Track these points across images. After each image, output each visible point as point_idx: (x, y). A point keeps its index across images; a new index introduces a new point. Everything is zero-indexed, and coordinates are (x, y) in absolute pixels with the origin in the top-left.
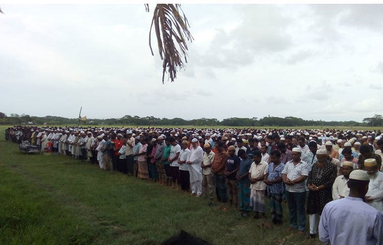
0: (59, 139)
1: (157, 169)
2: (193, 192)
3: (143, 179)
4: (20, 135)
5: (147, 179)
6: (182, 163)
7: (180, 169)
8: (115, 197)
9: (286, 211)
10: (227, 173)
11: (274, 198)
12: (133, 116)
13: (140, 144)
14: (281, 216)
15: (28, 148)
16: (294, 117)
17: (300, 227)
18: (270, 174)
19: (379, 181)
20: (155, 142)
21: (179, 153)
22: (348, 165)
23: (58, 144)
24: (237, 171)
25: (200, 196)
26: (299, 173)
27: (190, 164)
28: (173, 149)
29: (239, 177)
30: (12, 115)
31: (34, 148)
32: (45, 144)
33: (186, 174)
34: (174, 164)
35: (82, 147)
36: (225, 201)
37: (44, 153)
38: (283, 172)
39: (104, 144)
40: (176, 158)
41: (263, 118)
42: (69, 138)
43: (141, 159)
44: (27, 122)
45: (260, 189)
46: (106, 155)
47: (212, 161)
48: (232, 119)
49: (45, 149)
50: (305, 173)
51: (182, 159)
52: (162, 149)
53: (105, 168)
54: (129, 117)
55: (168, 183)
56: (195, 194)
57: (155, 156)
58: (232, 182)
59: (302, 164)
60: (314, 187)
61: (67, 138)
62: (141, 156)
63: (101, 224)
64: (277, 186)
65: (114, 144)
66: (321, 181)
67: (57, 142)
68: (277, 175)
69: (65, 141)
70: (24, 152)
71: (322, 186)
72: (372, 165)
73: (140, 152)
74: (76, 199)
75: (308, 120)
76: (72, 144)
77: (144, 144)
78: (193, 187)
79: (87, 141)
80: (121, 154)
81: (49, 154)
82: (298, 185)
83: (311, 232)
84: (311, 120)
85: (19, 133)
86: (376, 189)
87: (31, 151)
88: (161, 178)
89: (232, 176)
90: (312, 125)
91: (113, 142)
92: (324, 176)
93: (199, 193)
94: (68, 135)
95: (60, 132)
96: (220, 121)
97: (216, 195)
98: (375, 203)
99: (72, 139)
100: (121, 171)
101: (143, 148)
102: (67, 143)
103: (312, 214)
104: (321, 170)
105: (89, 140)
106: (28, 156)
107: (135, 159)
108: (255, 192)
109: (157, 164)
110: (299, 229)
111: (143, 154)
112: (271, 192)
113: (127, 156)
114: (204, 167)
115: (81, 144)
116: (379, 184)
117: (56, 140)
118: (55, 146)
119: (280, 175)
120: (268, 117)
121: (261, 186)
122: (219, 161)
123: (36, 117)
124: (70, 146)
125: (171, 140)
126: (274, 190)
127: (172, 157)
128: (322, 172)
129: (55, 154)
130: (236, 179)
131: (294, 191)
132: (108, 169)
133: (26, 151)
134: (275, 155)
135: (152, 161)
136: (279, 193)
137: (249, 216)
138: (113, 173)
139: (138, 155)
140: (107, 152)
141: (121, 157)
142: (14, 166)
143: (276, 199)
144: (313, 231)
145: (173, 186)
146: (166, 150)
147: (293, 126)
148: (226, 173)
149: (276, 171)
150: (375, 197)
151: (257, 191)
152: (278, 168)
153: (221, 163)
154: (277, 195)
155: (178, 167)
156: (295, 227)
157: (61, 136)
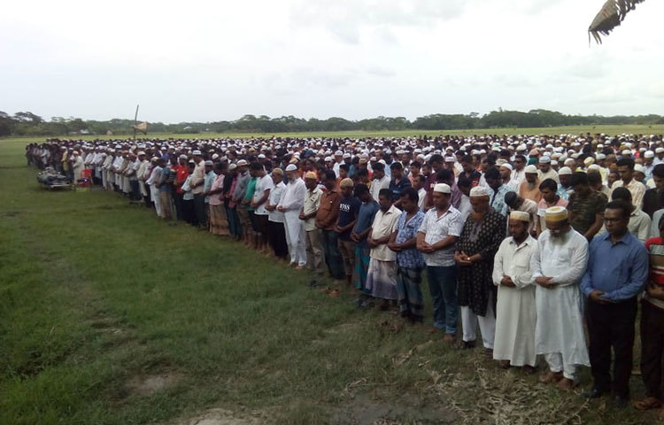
0: (102, 165)
1: (239, 219)
2: (293, 260)
3: (218, 235)
4: (46, 156)
5: (227, 236)
6: (271, 209)
7: (270, 219)
8: (152, 271)
9: (427, 298)
10: (337, 228)
11: (407, 275)
12: (257, 117)
13: (213, 174)
14: (419, 307)
15: (51, 179)
16: (546, 109)
17: (447, 327)
18: (400, 231)
19: (569, 249)
20: (234, 170)
21: (269, 190)
22: (518, 218)
23: (101, 172)
24: (353, 226)
25: (304, 267)
26: (444, 231)
27: (283, 210)
28: (259, 182)
29: (355, 236)
30: (53, 118)
31: (60, 180)
32: (79, 173)
33: (280, 229)
34: (261, 211)
35: (132, 179)
36: (340, 276)
37: (77, 189)
38: (421, 229)
39: (159, 173)
40: (265, 200)
41: (488, 113)
42: (115, 162)
43: (214, 201)
44: (78, 130)
45: (385, 258)
46: (164, 193)
47: (318, 205)
48: (433, 116)
49: (79, 181)
50: (455, 231)
51: (272, 203)
52: (245, 183)
53: (163, 216)
54: (251, 117)
55: (257, 243)
56: (296, 264)
57: (234, 195)
58: (347, 244)
59: (450, 214)
60: (463, 259)
61: (112, 163)
62: (215, 196)
63: (94, 326)
64: (410, 254)
65: (175, 174)
66: (476, 246)
67: (99, 169)
68: (409, 234)
69: (109, 167)
70: (43, 186)
71: (478, 255)
72: (557, 220)
73: (213, 188)
74: (81, 277)
75: (573, 115)
76: (119, 173)
77: (218, 174)
78: (293, 252)
79: (138, 167)
80: (185, 192)
81: (85, 189)
82: (441, 254)
83: (465, 339)
84: (577, 115)
85: (46, 153)
86: (564, 265)
87: (56, 185)
88: (247, 235)
89: (345, 235)
90: (579, 124)
91: (173, 170)
92: (483, 236)
93: (302, 262)
94: (114, 155)
95: (102, 151)
96: (412, 121)
97: (326, 266)
98: (560, 290)
99: (119, 163)
100: (188, 222)
101: (216, 181)
102: (113, 170)
103: (464, 305)
104: (477, 226)
105: (141, 166)
106: (47, 195)
107: (206, 201)
108: (376, 264)
109: (238, 210)
110: (447, 332)
111: (217, 191)
112: (401, 265)
113: (195, 195)
114: (305, 218)
115: (130, 172)
116: (570, 255)
117: (98, 165)
118: (97, 175)
119: (416, 235)
120: (498, 111)
121: (386, 253)
122: (327, 206)
123: (95, 122)
124: (117, 175)
125: (256, 168)
126: (406, 261)
127: (257, 197)
128: (479, 230)
129: (96, 189)
130: (351, 240)
131: (435, 265)
132: (168, 218)
133: (46, 186)
134: (407, 196)
135: (231, 205)
136: (414, 266)
137: (372, 305)
138: (175, 224)
139: (210, 193)
140: (164, 187)
141: (187, 197)
142: (12, 215)
143: (409, 277)
144: (468, 335)
145: (263, 249)
146: (250, 184)
147: (543, 127)
148: (336, 230)
149: (409, 227)
150: (560, 279)
151: (379, 261)
152: (412, 221)
153: (330, 210)
154: (410, 269)
155: (268, 216)
156: (440, 327)
157: (104, 158)
